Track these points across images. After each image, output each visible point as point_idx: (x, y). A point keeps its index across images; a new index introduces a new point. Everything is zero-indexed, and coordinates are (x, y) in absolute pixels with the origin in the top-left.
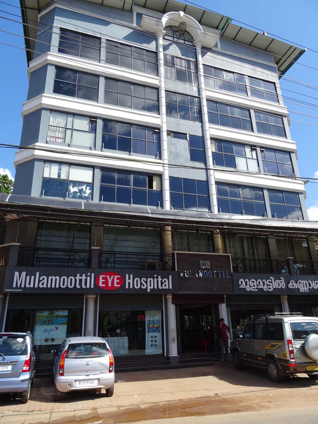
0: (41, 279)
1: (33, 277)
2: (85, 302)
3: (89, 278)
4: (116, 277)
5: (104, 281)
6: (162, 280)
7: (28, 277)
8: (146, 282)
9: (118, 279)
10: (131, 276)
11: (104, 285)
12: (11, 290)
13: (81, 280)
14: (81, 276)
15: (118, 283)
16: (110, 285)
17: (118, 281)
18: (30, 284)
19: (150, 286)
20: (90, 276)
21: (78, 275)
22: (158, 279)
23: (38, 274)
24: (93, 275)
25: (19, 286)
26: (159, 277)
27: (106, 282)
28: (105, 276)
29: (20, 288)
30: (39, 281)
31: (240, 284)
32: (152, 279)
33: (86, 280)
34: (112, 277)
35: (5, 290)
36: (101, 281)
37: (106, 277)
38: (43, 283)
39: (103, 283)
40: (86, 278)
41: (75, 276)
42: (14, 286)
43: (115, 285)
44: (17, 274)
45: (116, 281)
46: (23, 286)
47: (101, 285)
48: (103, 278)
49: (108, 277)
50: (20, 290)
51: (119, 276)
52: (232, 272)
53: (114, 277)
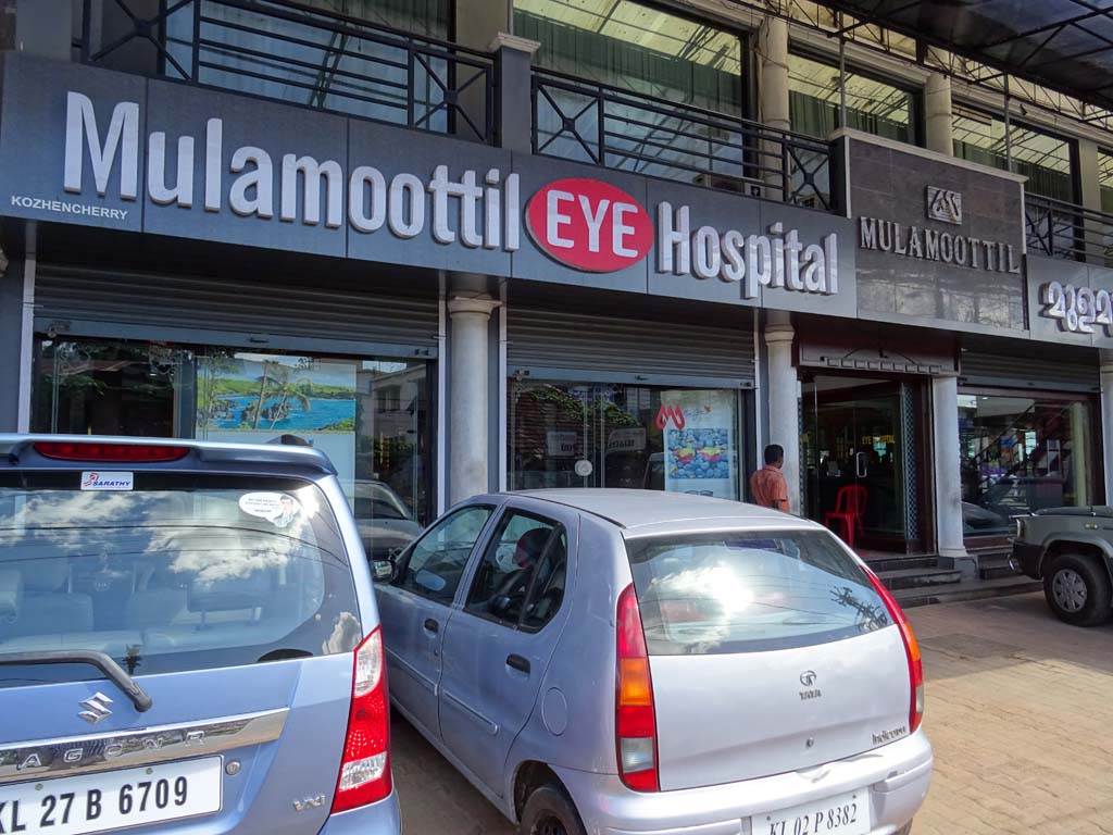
0: (238, 162)
1: (186, 145)
2: (442, 331)
4: (619, 208)
5: (567, 220)
7: (157, 141)
9: (627, 218)
11: (569, 244)
12: (54, 206)
13: (456, 201)
14: (456, 177)
15: (627, 241)
16: (594, 246)
17: (631, 230)
18: (171, 181)
19: (760, 271)
20: (502, 186)
21: (442, 172)
22: (788, 246)
23: (215, 128)
25: (101, 186)
26: (794, 234)
27: (576, 230)
28: (570, 197)
29: (112, 195)
30: (230, 174)
31: (1051, 301)
34: (604, 205)
35: (14, 200)
36: (554, 219)
37: (577, 202)
38: (254, 185)
39: (563, 231)
40: (479, 192)
41: (426, 176)
42: (73, 180)
43: (618, 248)
44: (79, 106)
45: (620, 230)
46: (129, 187)
47: (553, 238)
48: (563, 207)
49: (585, 203)
50: (114, 213)
52: (1025, 251)
53: (610, 209)
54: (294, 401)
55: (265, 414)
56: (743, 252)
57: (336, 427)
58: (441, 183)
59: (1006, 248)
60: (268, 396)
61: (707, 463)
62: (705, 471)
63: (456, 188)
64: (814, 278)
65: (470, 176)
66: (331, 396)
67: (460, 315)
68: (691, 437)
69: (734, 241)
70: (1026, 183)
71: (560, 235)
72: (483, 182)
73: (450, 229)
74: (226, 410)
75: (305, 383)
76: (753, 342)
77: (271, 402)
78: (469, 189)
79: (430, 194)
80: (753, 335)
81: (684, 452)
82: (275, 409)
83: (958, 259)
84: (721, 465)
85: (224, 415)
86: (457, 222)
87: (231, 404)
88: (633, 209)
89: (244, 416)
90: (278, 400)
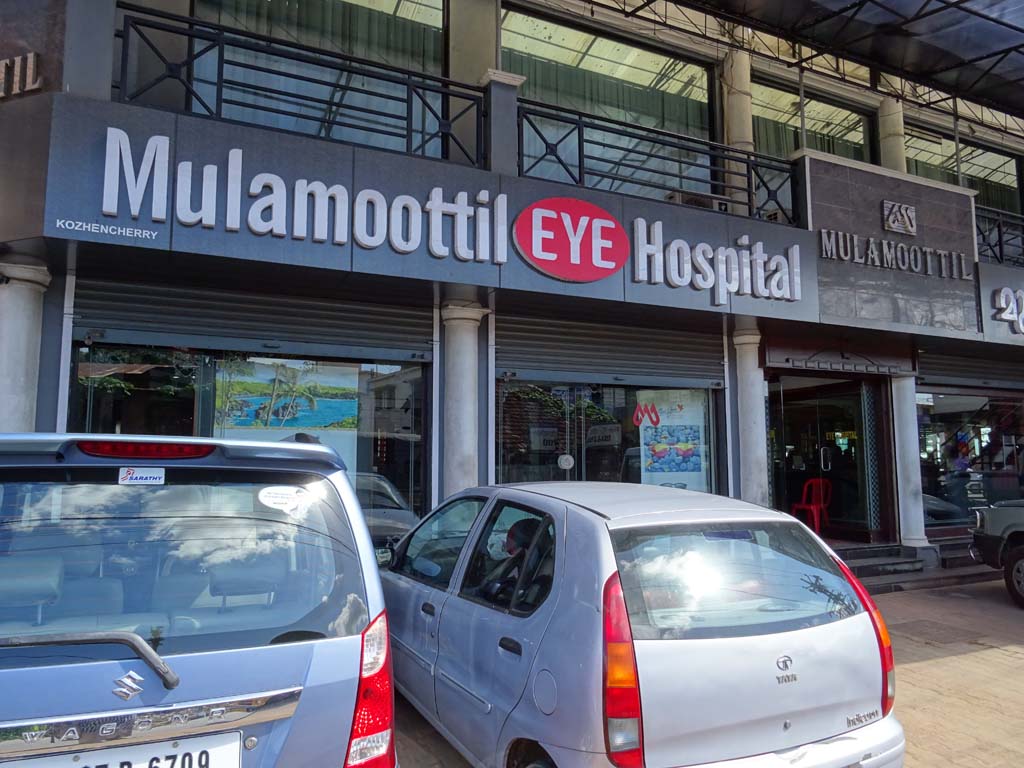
0: (256, 187)
1: (210, 172)
4: (598, 224)
5: (550, 235)
6: (769, 259)
7: (185, 169)
9: (606, 233)
11: (552, 257)
12: (93, 228)
15: (606, 254)
16: (575, 258)
17: (609, 244)
18: (196, 204)
20: (491, 205)
22: (754, 257)
23: (236, 157)
24: (502, 201)
25: (135, 210)
26: (759, 246)
27: (559, 244)
28: (553, 214)
29: (145, 218)
30: (248, 198)
31: (1003, 305)
32: (732, 251)
33: (473, 221)
34: (584, 221)
35: (59, 223)
36: (539, 234)
37: (560, 219)
38: (270, 208)
39: (547, 245)
40: (471, 211)
41: (424, 199)
42: (110, 204)
43: (597, 260)
44: (117, 140)
45: (599, 243)
46: (159, 210)
47: (538, 252)
48: (547, 224)
49: (567, 219)
50: (146, 234)
52: (977, 260)
53: (589, 226)
54: (303, 401)
55: (276, 413)
56: (712, 262)
57: (340, 425)
58: (437, 203)
59: (959, 258)
60: (279, 396)
61: (681, 458)
62: (678, 465)
63: (450, 208)
64: (779, 286)
65: (462, 197)
66: (335, 396)
67: (454, 322)
68: (665, 434)
69: (704, 253)
70: (975, 197)
71: (545, 249)
72: (474, 202)
73: (444, 244)
74: (241, 409)
75: (312, 384)
76: (722, 345)
77: (282, 402)
78: (462, 208)
79: (426, 214)
80: (722, 339)
81: (659, 448)
82: (285, 408)
83: (913, 267)
84: (693, 459)
85: (239, 413)
86: (450, 239)
87: (246, 403)
88: (611, 224)
89: (257, 415)
90: (288, 400)
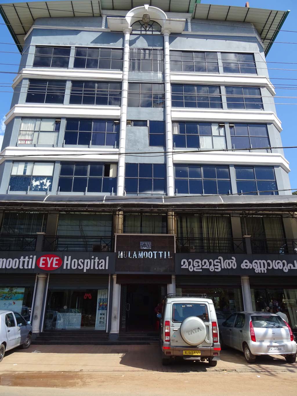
2: (36, 281)
3: (31, 260)
4: (55, 259)
5: (44, 262)
6: (99, 261)
8: (83, 263)
9: (57, 260)
10: (70, 257)
11: (44, 266)
13: (24, 262)
14: (24, 258)
15: (56, 264)
16: (49, 266)
17: (57, 262)
19: (87, 267)
20: (32, 258)
21: (22, 257)
22: (95, 261)
24: (35, 257)
26: (97, 258)
27: (46, 264)
28: (45, 258)
31: (183, 264)
32: (89, 260)
33: (28, 262)
34: (52, 258)
36: (41, 262)
39: (43, 264)
40: (28, 260)
41: (19, 259)
43: (54, 266)
45: (55, 262)
47: (41, 266)
48: (44, 260)
49: (48, 258)
51: (58, 258)
52: (175, 252)
53: (53, 259)
54: (13, 295)
57: (20, 300)
58: (22, 259)
59: (167, 253)
60: (9, 294)
63: (24, 260)
64: (101, 266)
66: (20, 293)
69: (81, 261)
72: (29, 258)
73: (22, 266)
75: (16, 291)
76: (109, 278)
79: (20, 261)
83: (149, 257)
